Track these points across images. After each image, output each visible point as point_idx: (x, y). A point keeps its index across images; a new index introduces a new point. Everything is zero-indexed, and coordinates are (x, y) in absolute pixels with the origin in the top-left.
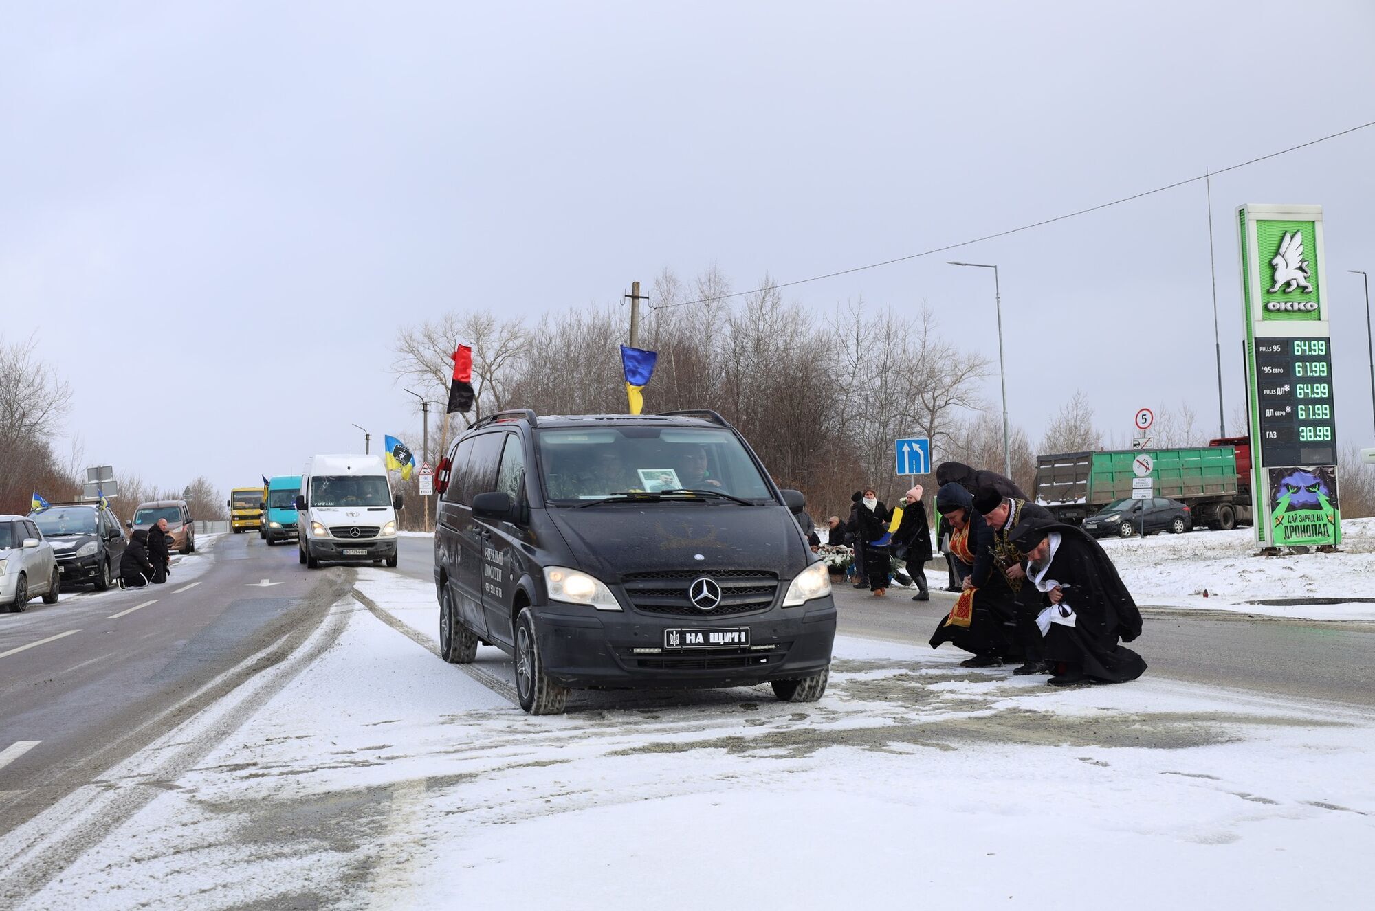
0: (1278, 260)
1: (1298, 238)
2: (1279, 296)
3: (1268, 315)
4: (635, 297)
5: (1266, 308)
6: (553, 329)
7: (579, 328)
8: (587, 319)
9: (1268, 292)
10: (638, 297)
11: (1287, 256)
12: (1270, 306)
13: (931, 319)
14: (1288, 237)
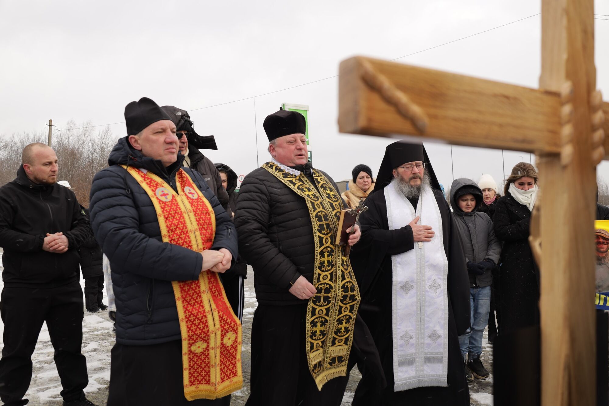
4: (50, 126)
6: (17, 139)
7: (28, 139)
8: (31, 136)
10: (51, 126)
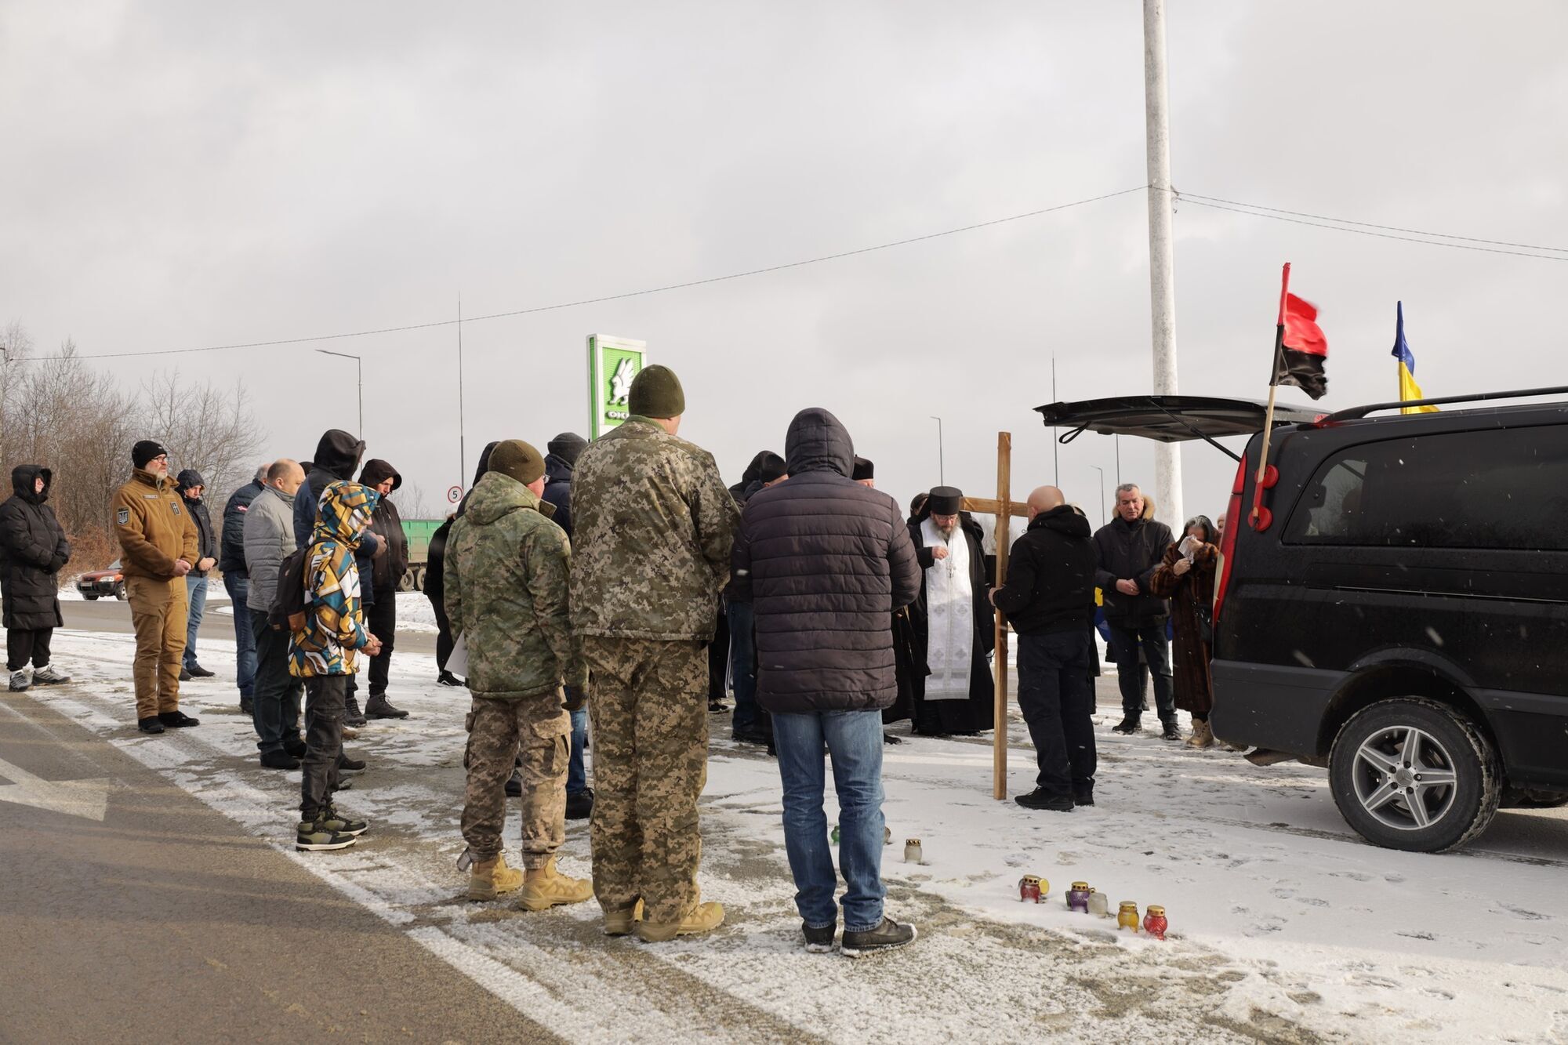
0: (616, 380)
1: (631, 363)
2: (615, 407)
3: (608, 420)
5: (607, 415)
9: (609, 403)
11: (623, 376)
12: (610, 414)
13: (245, 395)
14: (624, 363)
